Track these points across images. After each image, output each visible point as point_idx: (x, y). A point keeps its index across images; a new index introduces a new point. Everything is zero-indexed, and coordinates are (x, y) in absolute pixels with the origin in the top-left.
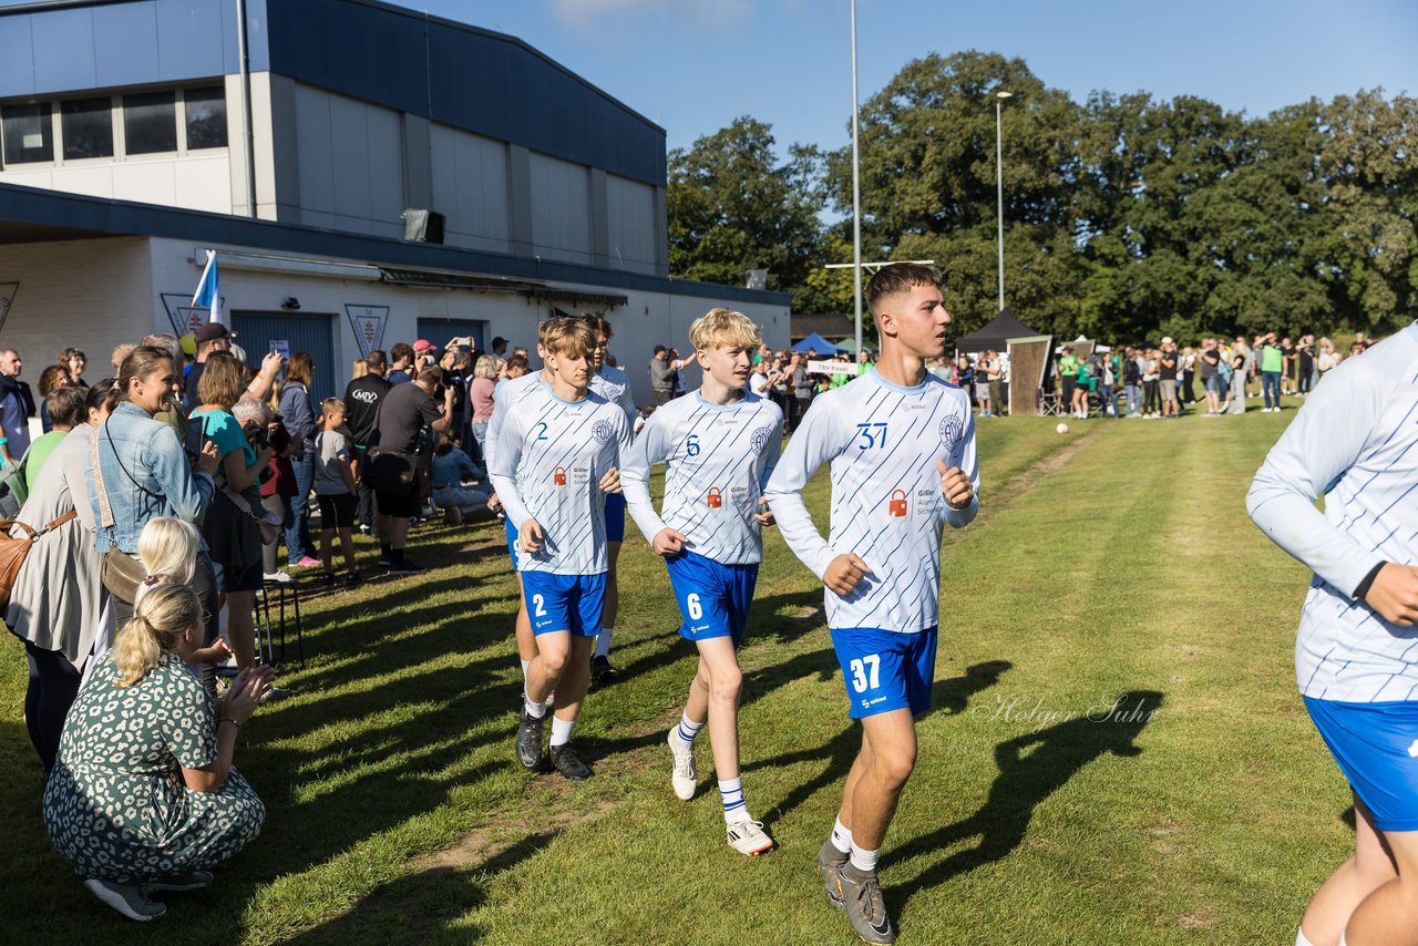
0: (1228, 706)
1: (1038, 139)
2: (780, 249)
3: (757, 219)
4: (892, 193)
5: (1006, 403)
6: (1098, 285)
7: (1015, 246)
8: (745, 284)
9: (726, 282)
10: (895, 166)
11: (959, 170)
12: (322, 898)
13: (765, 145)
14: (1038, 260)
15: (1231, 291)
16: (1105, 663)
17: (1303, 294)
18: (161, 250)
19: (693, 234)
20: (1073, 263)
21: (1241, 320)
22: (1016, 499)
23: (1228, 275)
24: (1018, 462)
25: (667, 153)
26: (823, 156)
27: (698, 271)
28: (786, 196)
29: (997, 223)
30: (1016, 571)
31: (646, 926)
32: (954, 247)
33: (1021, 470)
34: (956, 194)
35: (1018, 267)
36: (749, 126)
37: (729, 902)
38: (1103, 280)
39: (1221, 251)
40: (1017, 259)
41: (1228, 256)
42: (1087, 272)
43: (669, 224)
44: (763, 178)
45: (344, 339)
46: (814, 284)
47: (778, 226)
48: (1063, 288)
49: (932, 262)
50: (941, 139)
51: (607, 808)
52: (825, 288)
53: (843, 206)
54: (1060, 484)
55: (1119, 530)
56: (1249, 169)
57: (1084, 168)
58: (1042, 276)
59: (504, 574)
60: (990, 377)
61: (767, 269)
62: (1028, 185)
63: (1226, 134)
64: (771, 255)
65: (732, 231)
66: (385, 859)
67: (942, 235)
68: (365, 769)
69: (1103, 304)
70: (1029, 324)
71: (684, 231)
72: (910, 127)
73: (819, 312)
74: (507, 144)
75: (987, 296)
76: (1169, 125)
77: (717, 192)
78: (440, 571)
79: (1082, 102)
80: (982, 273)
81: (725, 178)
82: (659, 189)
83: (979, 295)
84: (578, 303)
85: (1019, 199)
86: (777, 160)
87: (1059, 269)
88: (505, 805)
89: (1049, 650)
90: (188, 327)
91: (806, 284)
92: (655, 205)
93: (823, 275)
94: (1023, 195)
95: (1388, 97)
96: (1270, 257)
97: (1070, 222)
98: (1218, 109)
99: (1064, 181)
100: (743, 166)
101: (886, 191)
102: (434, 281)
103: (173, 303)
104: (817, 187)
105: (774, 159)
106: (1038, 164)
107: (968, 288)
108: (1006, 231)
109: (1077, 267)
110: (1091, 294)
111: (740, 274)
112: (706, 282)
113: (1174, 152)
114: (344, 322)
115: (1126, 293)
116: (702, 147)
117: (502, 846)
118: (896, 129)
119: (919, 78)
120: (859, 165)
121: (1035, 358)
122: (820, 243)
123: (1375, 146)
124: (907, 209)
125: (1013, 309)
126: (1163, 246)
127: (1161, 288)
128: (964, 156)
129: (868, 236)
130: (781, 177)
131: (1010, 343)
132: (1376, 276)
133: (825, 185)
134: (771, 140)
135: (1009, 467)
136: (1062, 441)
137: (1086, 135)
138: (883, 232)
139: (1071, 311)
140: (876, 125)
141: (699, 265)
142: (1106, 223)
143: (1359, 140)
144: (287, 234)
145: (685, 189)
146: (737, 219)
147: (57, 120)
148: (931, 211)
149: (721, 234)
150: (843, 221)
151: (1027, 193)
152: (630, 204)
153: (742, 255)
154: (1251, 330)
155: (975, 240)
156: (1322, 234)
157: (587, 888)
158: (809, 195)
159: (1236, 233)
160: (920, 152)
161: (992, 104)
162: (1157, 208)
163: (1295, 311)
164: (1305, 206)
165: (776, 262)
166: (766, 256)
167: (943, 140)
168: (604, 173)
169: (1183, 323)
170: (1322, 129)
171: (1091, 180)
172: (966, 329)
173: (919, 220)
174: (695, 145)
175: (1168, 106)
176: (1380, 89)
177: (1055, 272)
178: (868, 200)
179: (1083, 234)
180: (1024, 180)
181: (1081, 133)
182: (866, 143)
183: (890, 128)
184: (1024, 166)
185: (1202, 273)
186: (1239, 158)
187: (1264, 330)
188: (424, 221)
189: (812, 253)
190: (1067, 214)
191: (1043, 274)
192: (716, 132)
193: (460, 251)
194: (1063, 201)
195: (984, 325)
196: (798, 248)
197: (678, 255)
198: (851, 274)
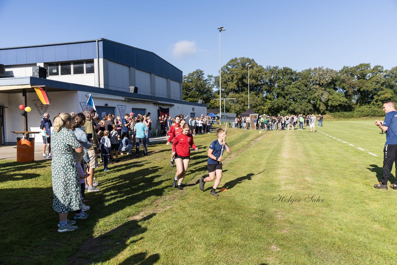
0: (293, 188)
1: (256, 75)
2: (205, 96)
3: (201, 89)
4: (227, 85)
5: (249, 127)
6: (268, 104)
7: (252, 96)
8: (198, 102)
9: (194, 102)
10: (228, 80)
11: (241, 81)
12: (110, 225)
13: (202, 75)
14: (256, 99)
15: (294, 106)
17: (308, 107)
18: (80, 93)
19: (188, 92)
21: (296, 111)
22: (251, 146)
23: (293, 102)
26: (214, 77)
28: (206, 85)
29: (248, 91)
30: (251, 161)
31: (175, 232)
32: (240, 96)
33: (252, 140)
34: (240, 85)
35: (252, 100)
36: (199, 71)
37: (192, 227)
39: (292, 98)
40: (252, 98)
41: (293, 99)
42: (266, 101)
43: (183, 90)
45: (117, 111)
46: (212, 103)
47: (205, 91)
48: (261, 104)
49: (235, 99)
51: (168, 207)
53: (218, 87)
54: (260, 143)
55: (271, 153)
56: (298, 81)
57: (265, 81)
60: (246, 122)
61: (202, 99)
62: (254, 84)
63: (293, 75)
65: (195, 92)
66: (123, 218)
67: (237, 93)
68: (119, 199)
69: (269, 108)
70: (254, 111)
71: (186, 92)
72: (231, 72)
73: (212, 108)
74: (151, 73)
75: (246, 106)
76: (282, 73)
77: (193, 84)
79: (265, 68)
80: (245, 101)
81: (194, 81)
82: (181, 83)
83: (244, 105)
84: (164, 106)
85: (252, 87)
87: (260, 101)
88: (148, 207)
90: (85, 109)
91: (210, 103)
92: (180, 86)
93: (214, 101)
95: (324, 68)
96: (301, 99)
97: (262, 91)
98: (292, 70)
99: (261, 83)
100: (198, 79)
102: (135, 101)
103: (82, 104)
105: (204, 78)
106: (256, 80)
107: (242, 104)
108: (250, 93)
109: (264, 100)
110: (266, 106)
111: (197, 100)
112: (190, 102)
113: (283, 78)
114: (117, 108)
115: (273, 106)
116: (190, 75)
117: (147, 215)
118: (228, 72)
119: (233, 62)
120: (221, 79)
122: (213, 94)
123: (322, 78)
124: (230, 88)
125: (251, 108)
126: (281, 97)
127: (280, 105)
128: (242, 78)
129: (223, 93)
130: (205, 81)
131: (250, 115)
132: (322, 103)
133: (214, 83)
134: (204, 74)
135: (250, 140)
136: (260, 135)
137: (266, 74)
138: (226, 93)
139: (262, 109)
140: (224, 71)
141: (189, 99)
142: (269, 92)
143: (319, 76)
144: (105, 91)
145: (186, 83)
146: (196, 89)
147: (60, 67)
148: (235, 89)
149: (193, 92)
150: (217, 90)
152: (175, 86)
153: (197, 97)
154: (298, 113)
155: (244, 94)
156: (312, 95)
157: (164, 224)
158: (211, 85)
159: (295, 94)
160: (233, 77)
161: (247, 67)
162: (279, 89)
163: (306, 110)
164: (308, 89)
165: (204, 98)
166: (202, 97)
167: (238, 75)
168: (170, 80)
169: (284, 112)
170: (312, 74)
171: (267, 83)
173: (233, 90)
174: (188, 75)
175: (282, 69)
176: (323, 67)
178: (223, 86)
179: (265, 94)
182: (222, 75)
184: (254, 80)
185: (288, 102)
186: (296, 79)
187: (300, 113)
188: (134, 89)
189: (211, 96)
190: (262, 90)
191: (257, 101)
192: (193, 72)
193: (141, 95)
194: (261, 87)
195: (245, 111)
196: (209, 95)
197: (185, 96)
198: (219, 101)
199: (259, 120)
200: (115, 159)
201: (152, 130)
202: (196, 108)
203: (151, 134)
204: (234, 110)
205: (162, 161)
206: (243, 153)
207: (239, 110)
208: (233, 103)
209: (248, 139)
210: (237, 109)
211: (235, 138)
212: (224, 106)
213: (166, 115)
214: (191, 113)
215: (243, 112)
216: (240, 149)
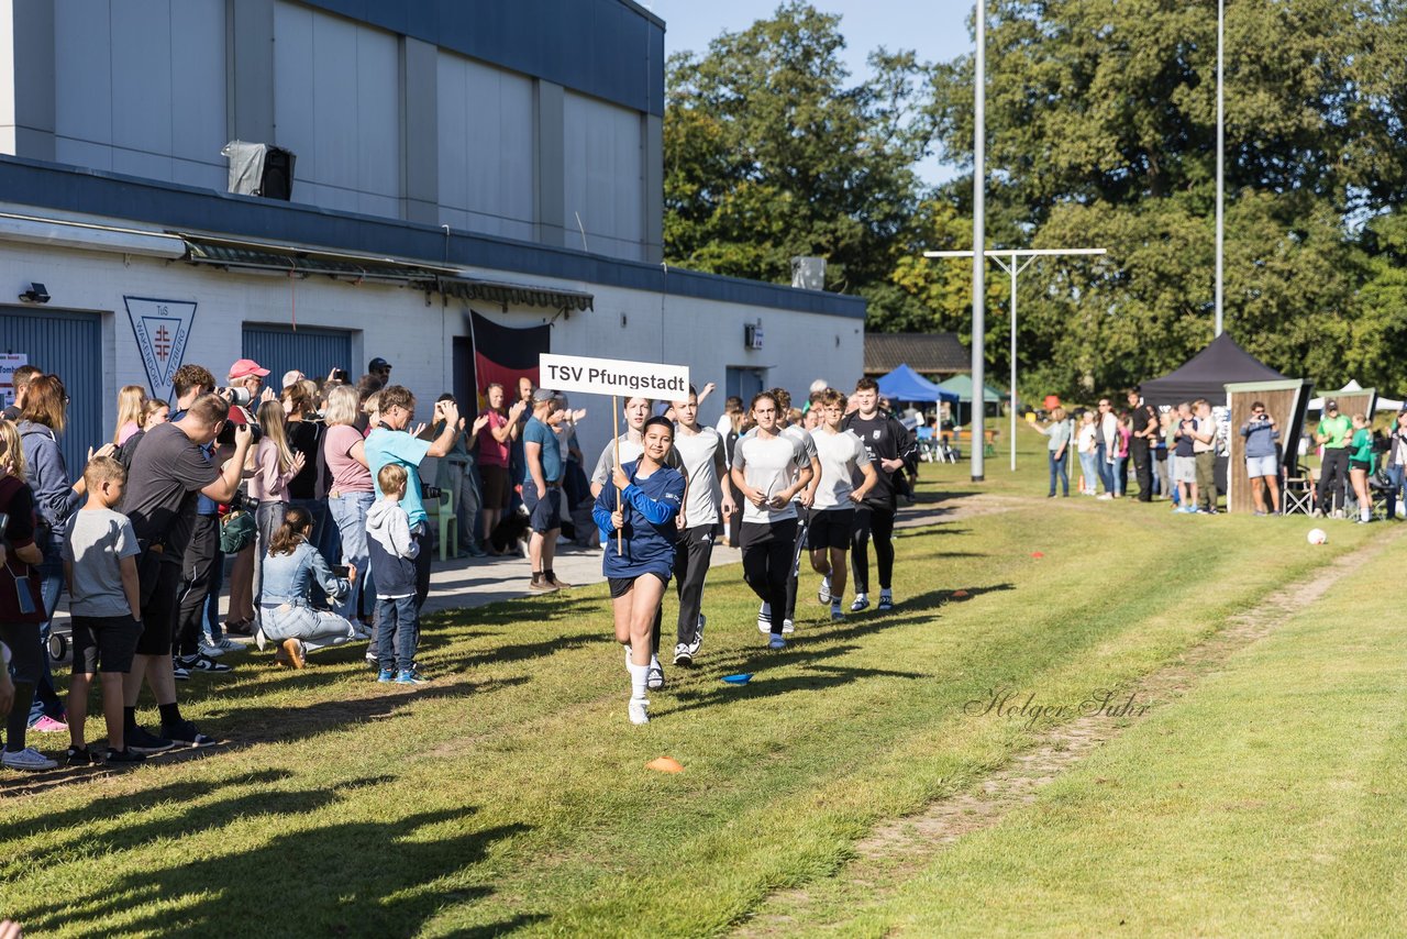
1: (1286, 51)
2: (849, 223)
3: (813, 172)
4: (1040, 135)
5: (1221, 492)
6: (1382, 297)
7: (1243, 228)
8: (789, 279)
9: (757, 275)
10: (1046, 90)
11: (1153, 99)
13: (829, 49)
14: (1282, 252)
19: (704, 193)
20: (1341, 258)
22: (1237, 654)
24: (1241, 593)
25: (666, 60)
26: (926, 70)
27: (712, 256)
28: (862, 134)
29: (1215, 190)
30: (1236, 776)
32: (1141, 227)
33: (1247, 605)
34: (1148, 137)
35: (1247, 264)
36: (803, 17)
38: (1390, 289)
40: (1247, 250)
42: (1364, 275)
43: (666, 175)
44: (825, 104)
45: (120, 354)
46: (905, 282)
47: (846, 185)
49: (1103, 251)
50: (1123, 47)
52: (922, 290)
53: (957, 154)
54: (1312, 631)
57: (1363, 101)
58: (1287, 279)
60: (1198, 447)
61: (828, 255)
62: (1268, 127)
64: (834, 232)
65: (770, 190)
67: (1120, 206)
69: (1391, 329)
70: (1265, 359)
71: (689, 188)
72: (1072, 26)
73: (911, 328)
74: (400, 37)
75: (1194, 311)
77: (746, 126)
78: (267, 747)
80: (1188, 271)
81: (760, 103)
82: (650, 118)
83: (1181, 309)
84: (510, 304)
85: (1252, 151)
86: (849, 75)
89: (1287, 912)
91: (891, 283)
92: (643, 146)
93: (921, 267)
94: (1258, 144)
97: (1337, 190)
99: (1328, 121)
100: (791, 84)
101: (1029, 130)
102: (273, 261)
104: (914, 122)
105: (843, 73)
106: (1285, 92)
107: (1163, 296)
108: (1229, 202)
109: (1349, 266)
110: (1369, 312)
111: (780, 263)
112: (724, 275)
114: (121, 327)
116: (724, 50)
118: (1048, 29)
120: (986, 86)
122: (917, 213)
124: (1063, 162)
125: (1238, 333)
128: (1161, 75)
129: (998, 205)
130: (855, 103)
131: (1232, 389)
133: (927, 118)
134: (840, 42)
135: (1227, 600)
136: (1315, 557)
137: (1368, 46)
138: (1023, 200)
139: (1336, 339)
140: (1015, 21)
141: (713, 247)
142: (1398, 194)
144: (31, 178)
145: (693, 120)
146: (778, 170)
148: (1103, 167)
149: (751, 196)
150: (955, 179)
151: (1264, 140)
152: (602, 145)
153: (785, 231)
155: (1176, 216)
158: (901, 134)
160: (1088, 67)
165: (842, 244)
166: (825, 232)
167: (1127, 49)
168: (561, 88)
171: (1375, 122)
172: (1157, 364)
173: (1084, 180)
174: (712, 47)
177: (1311, 274)
178: (999, 146)
179: (1358, 211)
180: (1261, 119)
181: (1357, 43)
182: (997, 50)
183: (1039, 26)
184: (1262, 95)
188: (259, 161)
189: (904, 230)
190: (1333, 178)
191: (1289, 276)
192: (748, 26)
193: (317, 214)
194: (1325, 155)
195: (1189, 359)
196: (880, 222)
197: (679, 227)
198: (968, 268)
199: (1307, 429)
202: (777, 323)
204: (1095, 344)
205: (486, 767)
206: (1169, 711)
207: (1132, 344)
208: (1087, 287)
209: (1214, 593)
210: (1123, 337)
211: (1104, 580)
212: (1006, 307)
213: (526, 387)
214: (730, 369)
215: (1168, 360)
216: (1144, 673)
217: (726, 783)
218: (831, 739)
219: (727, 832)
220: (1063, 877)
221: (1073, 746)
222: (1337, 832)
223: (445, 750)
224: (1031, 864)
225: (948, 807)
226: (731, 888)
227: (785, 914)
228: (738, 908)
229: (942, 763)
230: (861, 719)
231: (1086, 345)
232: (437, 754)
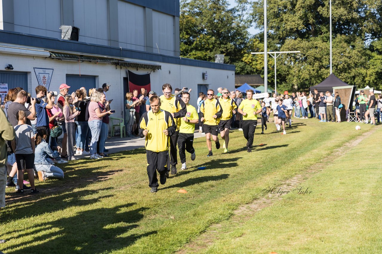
2: (230, 45)
3: (220, 32)
4: (282, 20)
6: (375, 63)
7: (337, 45)
8: (214, 60)
9: (206, 60)
10: (283, 8)
11: (312, 10)
14: (348, 51)
16: (375, 233)
20: (364, 53)
22: (336, 159)
24: (337, 143)
25: (180, 2)
26: (251, 3)
27: (193, 55)
28: (234, 21)
29: (329, 35)
30: (336, 192)
32: (310, 45)
33: (339, 146)
34: (311, 21)
35: (339, 54)
38: (377, 61)
40: (338, 51)
42: (370, 57)
43: (180, 33)
44: (223, 13)
45: (33, 83)
46: (246, 61)
47: (229, 35)
48: (359, 64)
49: (299, 52)
52: (251, 63)
53: (259, 26)
54: (356, 153)
57: (369, 10)
59: (103, 189)
61: (225, 54)
62: (344, 17)
64: (226, 48)
65: (209, 36)
67: (304, 39)
69: (378, 71)
70: (344, 80)
71: (187, 36)
73: (248, 73)
75: (324, 68)
77: (202, 19)
80: (323, 57)
81: (206, 13)
82: (176, 18)
83: (321, 67)
84: (139, 68)
85: (340, 24)
86: (230, 5)
91: (242, 61)
92: (174, 25)
93: (250, 57)
94: (341, 22)
97: (363, 34)
99: (360, 16)
100: (214, 8)
101: (279, 19)
102: (74, 57)
104: (248, 18)
105: (228, 4)
106: (348, 8)
107: (316, 64)
108: (333, 38)
109: (366, 55)
110: (372, 67)
111: (212, 56)
112: (197, 60)
114: (33, 75)
120: (267, 7)
121: (346, 96)
122: (249, 42)
124: (288, 28)
125: (336, 73)
128: (315, 4)
129: (271, 40)
130: (232, 13)
131: (335, 88)
133: (251, 17)
135: (334, 145)
136: (357, 133)
138: (277, 38)
139: (363, 75)
141: (194, 52)
142: (379, 35)
145: (188, 18)
146: (211, 31)
148: (299, 29)
149: (204, 38)
150: (259, 33)
151: (343, 21)
152: (163, 25)
153: (213, 48)
155: (319, 42)
158: (244, 21)
160: (295, 2)
165: (229, 51)
166: (224, 48)
168: (152, 10)
171: (373, 15)
172: (314, 82)
173: (294, 33)
177: (356, 57)
178: (271, 24)
180: (342, 15)
184: (342, 9)
188: (70, 31)
189: (245, 47)
190: (361, 31)
191: (350, 58)
193: (85, 44)
194: (359, 25)
195: (323, 80)
196: (239, 45)
197: (184, 47)
198: (263, 57)
200: (29, 188)
201: (111, 124)
202: (211, 72)
203: (110, 133)
204: (298, 77)
205: (134, 192)
206: (318, 175)
207: (308, 77)
208: (295, 61)
209: (330, 143)
210: (305, 75)
211: (301, 140)
212: (273, 67)
213: (143, 90)
214: (198, 85)
215: (317, 81)
216: (311, 165)
217: (199, 196)
218: (227, 183)
219: (199, 209)
220: (289, 219)
221: (292, 184)
222: (363, 206)
223: (123, 188)
224: (281, 216)
225: (259, 201)
226: (200, 224)
227: (215, 230)
228: (202, 229)
229: (257, 189)
230: (235, 178)
231: (295, 77)
232: (121, 189)
